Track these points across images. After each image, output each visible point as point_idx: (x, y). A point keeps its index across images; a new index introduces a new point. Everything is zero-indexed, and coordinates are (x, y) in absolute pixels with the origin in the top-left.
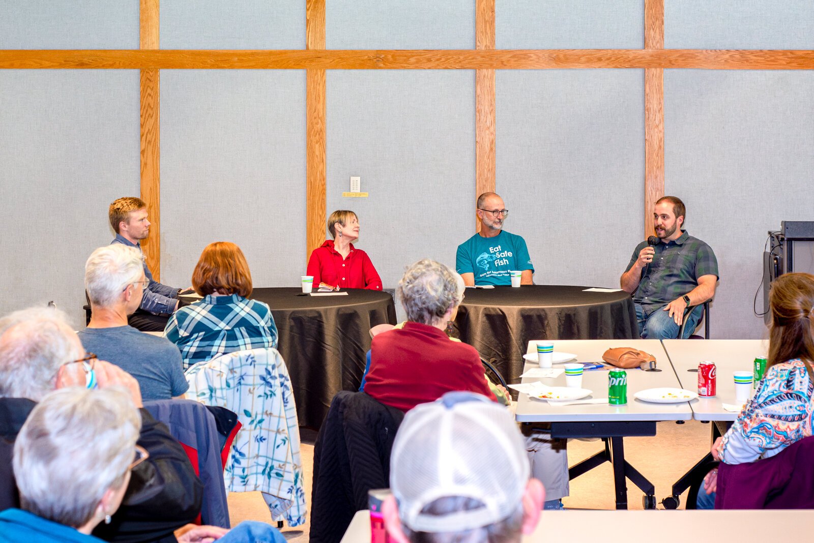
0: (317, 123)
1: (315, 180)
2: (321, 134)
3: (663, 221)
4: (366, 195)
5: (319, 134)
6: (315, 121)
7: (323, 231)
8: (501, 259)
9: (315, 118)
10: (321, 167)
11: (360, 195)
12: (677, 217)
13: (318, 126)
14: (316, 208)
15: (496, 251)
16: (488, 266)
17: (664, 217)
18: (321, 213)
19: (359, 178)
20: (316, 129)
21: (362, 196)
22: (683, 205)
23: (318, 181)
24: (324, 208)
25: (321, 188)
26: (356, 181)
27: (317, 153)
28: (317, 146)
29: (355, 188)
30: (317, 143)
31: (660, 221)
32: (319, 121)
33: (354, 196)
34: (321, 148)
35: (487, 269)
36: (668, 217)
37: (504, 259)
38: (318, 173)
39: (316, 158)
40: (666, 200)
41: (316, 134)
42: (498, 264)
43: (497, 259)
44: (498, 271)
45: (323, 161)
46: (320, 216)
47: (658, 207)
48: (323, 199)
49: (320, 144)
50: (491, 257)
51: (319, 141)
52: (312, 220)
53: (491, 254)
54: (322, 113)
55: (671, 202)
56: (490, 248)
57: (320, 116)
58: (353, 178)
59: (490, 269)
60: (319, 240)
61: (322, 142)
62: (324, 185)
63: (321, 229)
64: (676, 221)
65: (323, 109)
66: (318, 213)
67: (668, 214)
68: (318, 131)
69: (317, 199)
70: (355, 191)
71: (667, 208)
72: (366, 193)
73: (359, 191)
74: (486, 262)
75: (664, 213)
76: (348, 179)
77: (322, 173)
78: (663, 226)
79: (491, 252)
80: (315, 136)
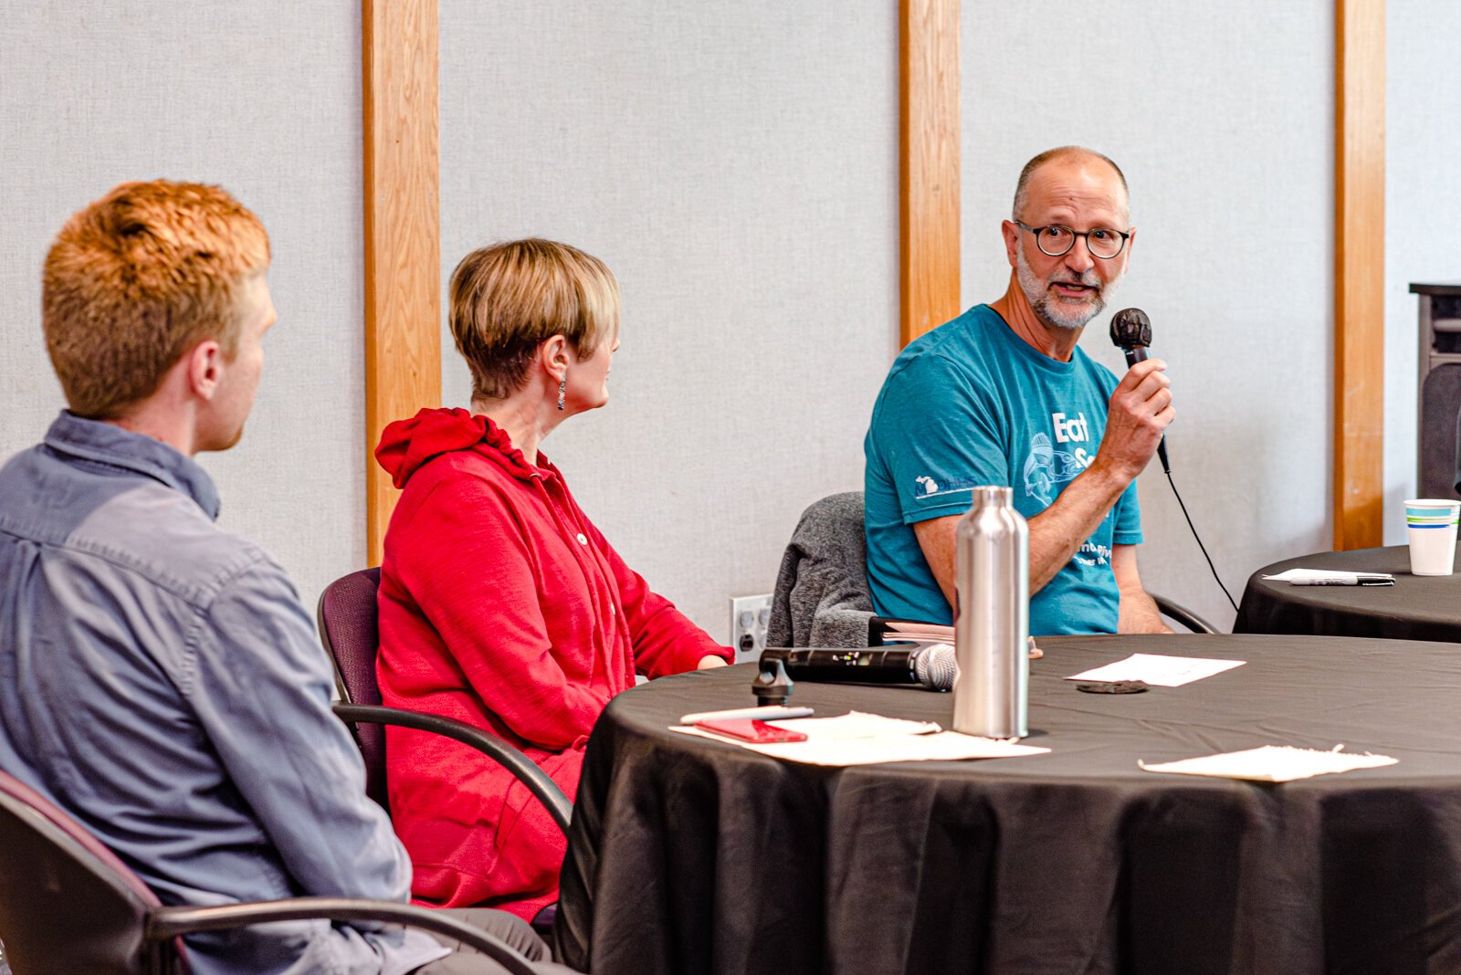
15: (1075, 439)
50: (1058, 465)
53: (1062, 447)
56: (1056, 418)
79: (1060, 439)
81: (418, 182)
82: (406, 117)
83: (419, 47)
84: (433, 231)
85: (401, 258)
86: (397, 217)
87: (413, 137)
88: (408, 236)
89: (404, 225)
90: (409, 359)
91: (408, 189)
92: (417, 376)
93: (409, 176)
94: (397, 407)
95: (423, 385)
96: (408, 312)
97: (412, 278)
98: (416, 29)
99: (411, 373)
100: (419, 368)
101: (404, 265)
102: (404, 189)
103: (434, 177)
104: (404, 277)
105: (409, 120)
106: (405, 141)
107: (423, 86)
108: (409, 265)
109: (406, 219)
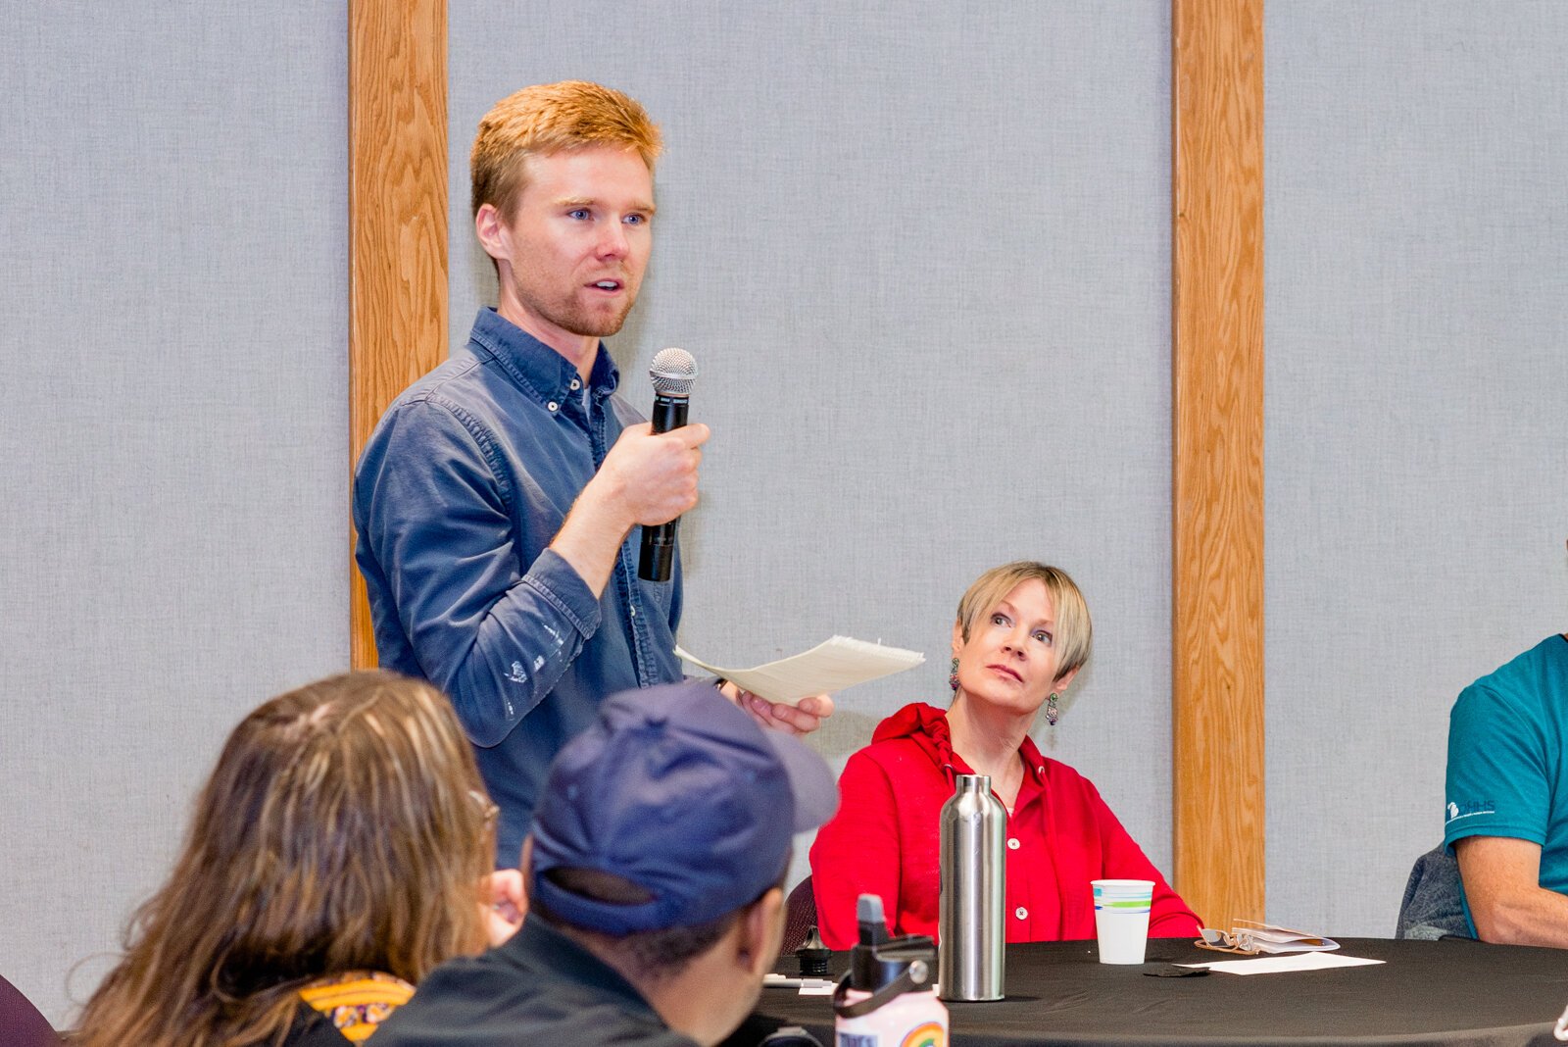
0: (407, 115)
2: (426, 172)
5: (417, 173)
6: (399, 100)
9: (396, 87)
13: (412, 129)
20: (401, 147)
27: (408, 270)
28: (406, 233)
30: (404, 218)
32: (418, 101)
34: (424, 242)
39: (402, 298)
41: (402, 171)
45: (435, 312)
49: (424, 223)
51: (415, 211)
54: (429, 62)
57: (421, 78)
65: (438, 39)
68: (408, 155)
80: (398, 181)
82: (1219, 427)
83: (1238, 356)
84: (1255, 542)
85: (1214, 568)
86: (1207, 528)
87: (1229, 448)
88: (1222, 546)
89: (1216, 535)
90: (1221, 672)
91: (1222, 499)
92: (1232, 688)
93: (1224, 486)
94: (1205, 719)
95: (1239, 698)
96: (1221, 624)
97: (1227, 590)
98: (1236, 336)
99: (1224, 685)
100: (1234, 680)
101: (1217, 576)
102: (1218, 500)
103: (1256, 490)
104: (1218, 588)
105: (1224, 430)
106: (1219, 452)
107: (1242, 395)
108: (1223, 577)
109: (1219, 528)
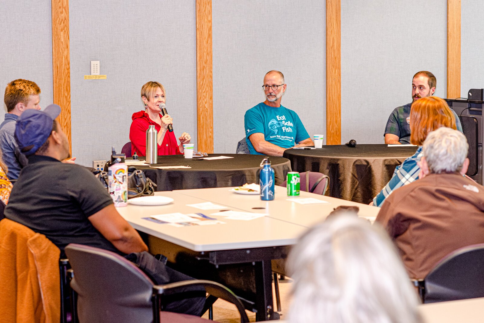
0: (62, 13)
1: (61, 65)
2: (65, 22)
3: (420, 91)
4: (105, 77)
5: (64, 23)
6: (60, 10)
7: (69, 110)
8: (287, 127)
9: (60, 8)
10: (66, 53)
11: (99, 77)
12: (430, 88)
13: (63, 15)
14: (62, 91)
15: (282, 119)
16: (277, 131)
17: (421, 88)
18: (66, 95)
19: (99, 61)
20: (61, 18)
21: (101, 78)
22: (435, 78)
23: (63, 65)
24: (70, 90)
25: (66, 71)
26: (96, 64)
27: (62, 40)
28: (62, 33)
29: (95, 71)
30: (62, 30)
31: (417, 91)
32: (64, 10)
33: (94, 78)
34: (65, 35)
35: (276, 133)
36: (424, 88)
37: (289, 127)
38: (63, 59)
39: (61, 45)
40: (422, 74)
41: (61, 22)
42: (285, 130)
43: (284, 126)
44: (285, 136)
45: (67, 47)
46: (66, 97)
47: (415, 80)
48: (67, 82)
49: (65, 31)
50: (279, 124)
51: (64, 29)
52: (59, 101)
53: (279, 121)
54: (66, 3)
55: (426, 76)
56: (277, 116)
57: (64, 6)
58: (93, 63)
59: (278, 133)
60: (66, 119)
61: (66, 29)
62: (68, 69)
63: (67, 109)
64: (430, 91)
66: (64, 94)
67: (424, 85)
68: (62, 20)
69: (63, 81)
70: (96, 74)
71: (423, 80)
72: (104, 75)
73: (98, 74)
74: (276, 127)
75: (420, 84)
76: (89, 63)
77: (67, 58)
78: (420, 95)
79: (279, 120)
80: (60, 24)
81: (208, 77)
82: (205, 66)
83: (208, 54)
84: (211, 86)
85: (204, 91)
86: (203, 84)
87: (206, 69)
88: (205, 87)
90: (205, 109)
91: (205, 78)
93: (206, 76)
94: (203, 117)
95: (209, 113)
96: (205, 100)
97: (206, 95)
98: (207, 50)
99: (206, 111)
100: (208, 110)
101: (205, 92)
103: (211, 77)
104: (205, 94)
107: (209, 60)
109: (205, 84)
